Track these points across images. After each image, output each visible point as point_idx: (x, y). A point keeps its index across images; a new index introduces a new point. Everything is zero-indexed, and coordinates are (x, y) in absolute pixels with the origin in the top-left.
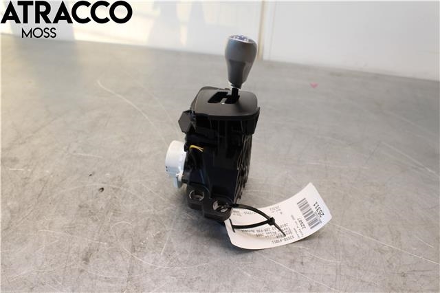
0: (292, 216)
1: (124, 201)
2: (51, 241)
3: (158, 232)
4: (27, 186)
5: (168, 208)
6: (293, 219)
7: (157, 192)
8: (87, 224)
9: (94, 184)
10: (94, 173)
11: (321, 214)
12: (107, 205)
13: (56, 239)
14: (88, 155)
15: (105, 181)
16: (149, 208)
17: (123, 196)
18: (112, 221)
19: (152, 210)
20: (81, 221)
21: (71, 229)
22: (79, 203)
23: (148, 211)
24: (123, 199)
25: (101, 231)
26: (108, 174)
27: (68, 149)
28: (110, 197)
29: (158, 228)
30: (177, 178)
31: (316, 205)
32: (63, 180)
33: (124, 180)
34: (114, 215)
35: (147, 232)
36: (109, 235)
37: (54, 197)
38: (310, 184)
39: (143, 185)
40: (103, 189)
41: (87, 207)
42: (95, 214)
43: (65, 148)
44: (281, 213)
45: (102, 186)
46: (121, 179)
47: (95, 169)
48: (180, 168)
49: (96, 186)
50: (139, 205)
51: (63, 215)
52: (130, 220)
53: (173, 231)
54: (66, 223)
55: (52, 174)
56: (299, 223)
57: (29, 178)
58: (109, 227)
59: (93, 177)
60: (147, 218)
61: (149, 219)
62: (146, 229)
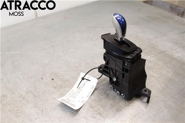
44: (79, 101)
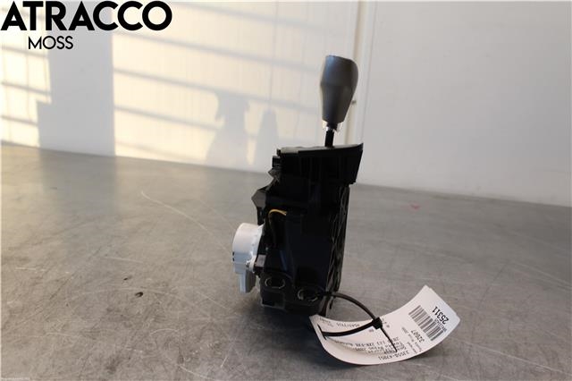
0: (403, 329)
1: (171, 307)
2: (63, 345)
3: (217, 342)
4: (37, 286)
5: (232, 317)
6: (406, 332)
7: (216, 300)
8: (116, 329)
9: (130, 288)
10: (130, 277)
11: (444, 319)
12: (146, 310)
13: (70, 343)
14: (124, 259)
15: (146, 286)
16: (205, 316)
17: (168, 302)
18: (151, 328)
19: (209, 319)
20: (109, 326)
21: (93, 334)
22: (107, 306)
23: (203, 319)
24: (169, 305)
25: (136, 337)
26: (150, 279)
27: (97, 252)
28: (150, 302)
29: (216, 338)
30: (248, 266)
31: (436, 311)
32: (87, 282)
33: (170, 286)
34: (155, 321)
35: (201, 341)
36: (146, 342)
37: (73, 299)
38: (426, 287)
39: (198, 292)
40: (141, 294)
41: (118, 311)
42: (128, 320)
43: (94, 252)
45: (141, 290)
46: (167, 285)
47: (133, 273)
48: (252, 253)
49: (132, 290)
50: (191, 312)
51: (83, 318)
52: (177, 327)
53: (238, 342)
54: (86, 327)
55: (73, 275)
56: (414, 336)
57: (42, 278)
58: (148, 333)
59: (130, 281)
60: (201, 327)
61: (204, 328)
62: (199, 338)
